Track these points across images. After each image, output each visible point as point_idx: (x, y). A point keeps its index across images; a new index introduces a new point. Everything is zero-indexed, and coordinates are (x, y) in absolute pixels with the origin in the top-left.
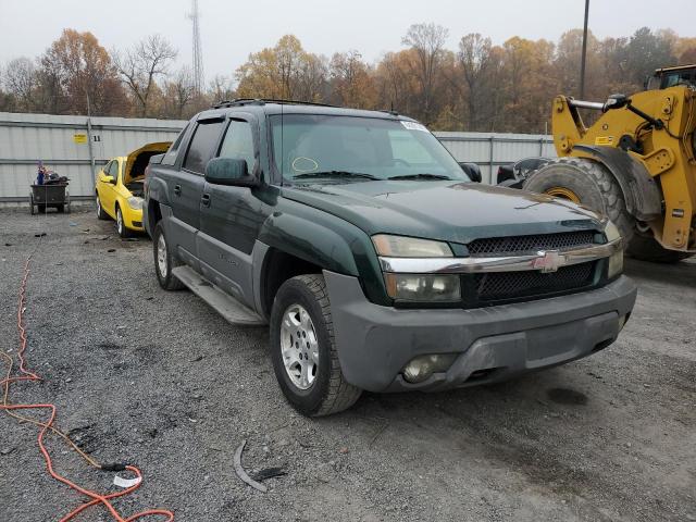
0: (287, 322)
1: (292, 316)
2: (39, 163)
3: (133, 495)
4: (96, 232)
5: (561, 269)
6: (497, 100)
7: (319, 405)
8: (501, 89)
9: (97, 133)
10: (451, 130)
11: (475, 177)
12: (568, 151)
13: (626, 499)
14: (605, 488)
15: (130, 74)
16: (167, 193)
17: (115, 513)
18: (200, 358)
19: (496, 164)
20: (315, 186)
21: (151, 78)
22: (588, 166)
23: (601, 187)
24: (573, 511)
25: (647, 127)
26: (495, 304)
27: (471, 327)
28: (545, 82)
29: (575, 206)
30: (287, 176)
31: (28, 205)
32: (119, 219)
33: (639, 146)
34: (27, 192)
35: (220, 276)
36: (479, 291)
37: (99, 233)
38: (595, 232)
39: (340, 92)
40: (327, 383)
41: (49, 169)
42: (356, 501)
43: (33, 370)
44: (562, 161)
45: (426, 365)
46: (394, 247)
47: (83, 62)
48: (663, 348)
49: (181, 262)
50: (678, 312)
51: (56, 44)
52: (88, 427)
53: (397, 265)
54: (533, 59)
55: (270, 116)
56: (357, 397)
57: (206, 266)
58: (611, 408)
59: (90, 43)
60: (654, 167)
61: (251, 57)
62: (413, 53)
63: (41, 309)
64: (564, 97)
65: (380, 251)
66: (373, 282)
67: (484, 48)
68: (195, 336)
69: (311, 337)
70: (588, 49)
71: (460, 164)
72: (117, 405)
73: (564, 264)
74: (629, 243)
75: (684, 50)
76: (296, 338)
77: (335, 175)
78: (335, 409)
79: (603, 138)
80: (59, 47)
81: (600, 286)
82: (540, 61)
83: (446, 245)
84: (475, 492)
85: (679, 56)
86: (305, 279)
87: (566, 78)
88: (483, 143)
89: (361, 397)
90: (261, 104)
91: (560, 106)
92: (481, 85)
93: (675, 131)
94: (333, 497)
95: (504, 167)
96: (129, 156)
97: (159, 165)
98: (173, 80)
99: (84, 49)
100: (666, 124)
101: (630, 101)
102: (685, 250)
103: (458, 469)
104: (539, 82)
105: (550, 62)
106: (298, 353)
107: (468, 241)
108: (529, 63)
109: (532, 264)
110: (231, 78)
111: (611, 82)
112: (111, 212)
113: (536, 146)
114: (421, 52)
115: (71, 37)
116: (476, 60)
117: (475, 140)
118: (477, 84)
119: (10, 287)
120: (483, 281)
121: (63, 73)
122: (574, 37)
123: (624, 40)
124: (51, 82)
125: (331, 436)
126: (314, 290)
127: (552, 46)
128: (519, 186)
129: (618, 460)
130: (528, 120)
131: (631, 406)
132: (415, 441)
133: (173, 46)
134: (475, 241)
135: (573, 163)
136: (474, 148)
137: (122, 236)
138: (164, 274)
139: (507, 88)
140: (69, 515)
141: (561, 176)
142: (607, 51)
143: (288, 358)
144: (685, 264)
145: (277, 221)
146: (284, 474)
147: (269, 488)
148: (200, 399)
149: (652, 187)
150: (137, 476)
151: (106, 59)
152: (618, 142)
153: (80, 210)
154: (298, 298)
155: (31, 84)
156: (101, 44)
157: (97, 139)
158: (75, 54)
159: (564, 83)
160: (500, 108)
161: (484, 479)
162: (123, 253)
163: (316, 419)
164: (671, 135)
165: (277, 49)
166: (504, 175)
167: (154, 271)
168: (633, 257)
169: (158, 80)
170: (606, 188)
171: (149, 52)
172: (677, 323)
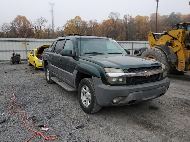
0: (82, 90)
1: (84, 88)
2: (13, 51)
3: (47, 132)
4: (28, 69)
5: (151, 76)
6: (134, 32)
7: (91, 110)
8: (135, 29)
9: (28, 43)
10: (122, 40)
11: (129, 53)
12: (153, 46)
13: (168, 132)
14: (163, 129)
15: (35, 27)
16: (49, 58)
17: (43, 136)
18: (60, 100)
19: (134, 49)
20: (89, 56)
21: (40, 28)
22: (158, 50)
23: (161, 55)
24: (155, 135)
25: (173, 39)
26: (135, 84)
27: (129, 90)
28: (147, 27)
29: (155, 60)
30: (82, 54)
31: (10, 62)
32: (35, 65)
33: (171, 44)
34: (10, 58)
35: (64, 79)
36: (131, 81)
37: (29, 69)
38: (159, 66)
39: (91, 31)
40: (93, 105)
41: (15, 52)
42: (102, 133)
43: (18, 103)
44: (151, 49)
45: (118, 100)
46: (110, 71)
47: (22, 24)
48: (178, 96)
49: (53, 76)
50: (182, 87)
51: (15, 19)
52: (34, 117)
53: (110, 75)
54: (143, 21)
55: (77, 39)
56: (101, 108)
57: (60, 77)
58: (164, 111)
59: (24, 18)
60: (175, 50)
61: (67, 21)
62: (111, 20)
63: (17, 88)
64: (151, 32)
65: (106, 72)
66: (105, 79)
67: (130, 18)
68: (58, 95)
69: (89, 93)
70: (158, 18)
71: (124, 49)
72: (40, 111)
73: (152, 74)
74: (169, 69)
75: (184, 18)
76: (85, 94)
77: (94, 53)
78: (95, 112)
79: (162, 42)
80: (16, 20)
81: (161, 80)
82: (145, 21)
83: (122, 70)
84: (131, 131)
85: (182, 19)
86: (87, 79)
87: (152, 26)
88: (130, 44)
89: (102, 108)
90: (74, 36)
91: (150, 34)
92: (129, 28)
93: (180, 41)
94: (96, 132)
95: (136, 50)
96: (37, 49)
97: (47, 51)
98: (47, 28)
99: (23, 20)
100: (178, 39)
101: (168, 33)
102: (184, 71)
103: (127, 126)
104: (145, 27)
105: (148, 22)
106: (85, 98)
107: (128, 69)
108: (142, 22)
109: (144, 74)
110: (62, 27)
111: (164, 27)
112: (32, 63)
113: (144, 44)
114: (113, 20)
115: (19, 17)
116: (128, 21)
117: (128, 43)
118: (128, 28)
119: (8, 83)
120: (132, 79)
121: (17, 27)
122: (154, 15)
123: (168, 16)
124: (14, 29)
125: (94, 118)
126: (89, 82)
127: (148, 17)
128: (140, 55)
129: (166, 123)
130: (142, 37)
131: (170, 110)
132: (115, 119)
133: (46, 19)
134: (129, 69)
135: (154, 49)
136: (128, 45)
137: (35, 70)
138: (48, 79)
139: (136, 29)
140: (32, 137)
141: (151, 53)
142: (163, 18)
143: (83, 99)
144: (185, 75)
145: (79, 65)
146: (83, 127)
147: (80, 130)
148: (61, 110)
149: (175, 55)
150: (47, 128)
151: (28, 23)
152: (165, 43)
153: (23, 63)
154: (85, 84)
155: (8, 30)
156: (27, 19)
157: (28, 44)
158: (20, 22)
159: (152, 27)
160: (135, 34)
161: (133, 128)
162: (36, 74)
163: (90, 114)
164: (179, 42)
165: (74, 19)
166: (136, 52)
167: (45, 79)
168: (171, 73)
169: (42, 28)
170: (163, 55)
171: (40, 21)
172: (182, 90)
